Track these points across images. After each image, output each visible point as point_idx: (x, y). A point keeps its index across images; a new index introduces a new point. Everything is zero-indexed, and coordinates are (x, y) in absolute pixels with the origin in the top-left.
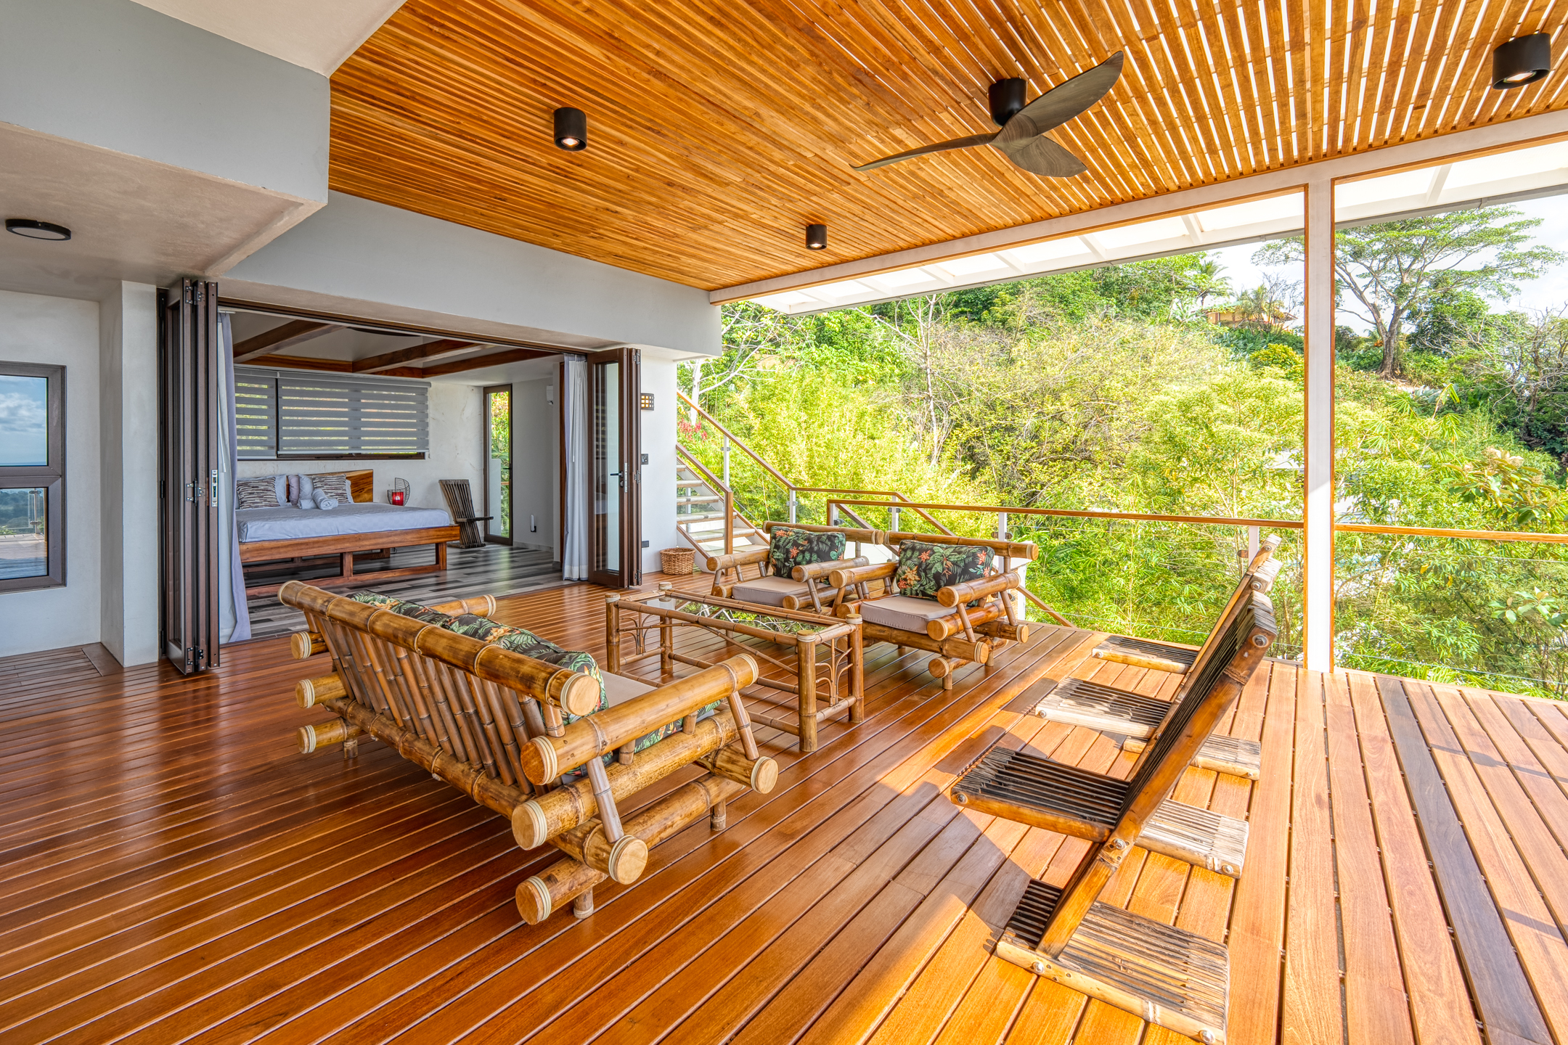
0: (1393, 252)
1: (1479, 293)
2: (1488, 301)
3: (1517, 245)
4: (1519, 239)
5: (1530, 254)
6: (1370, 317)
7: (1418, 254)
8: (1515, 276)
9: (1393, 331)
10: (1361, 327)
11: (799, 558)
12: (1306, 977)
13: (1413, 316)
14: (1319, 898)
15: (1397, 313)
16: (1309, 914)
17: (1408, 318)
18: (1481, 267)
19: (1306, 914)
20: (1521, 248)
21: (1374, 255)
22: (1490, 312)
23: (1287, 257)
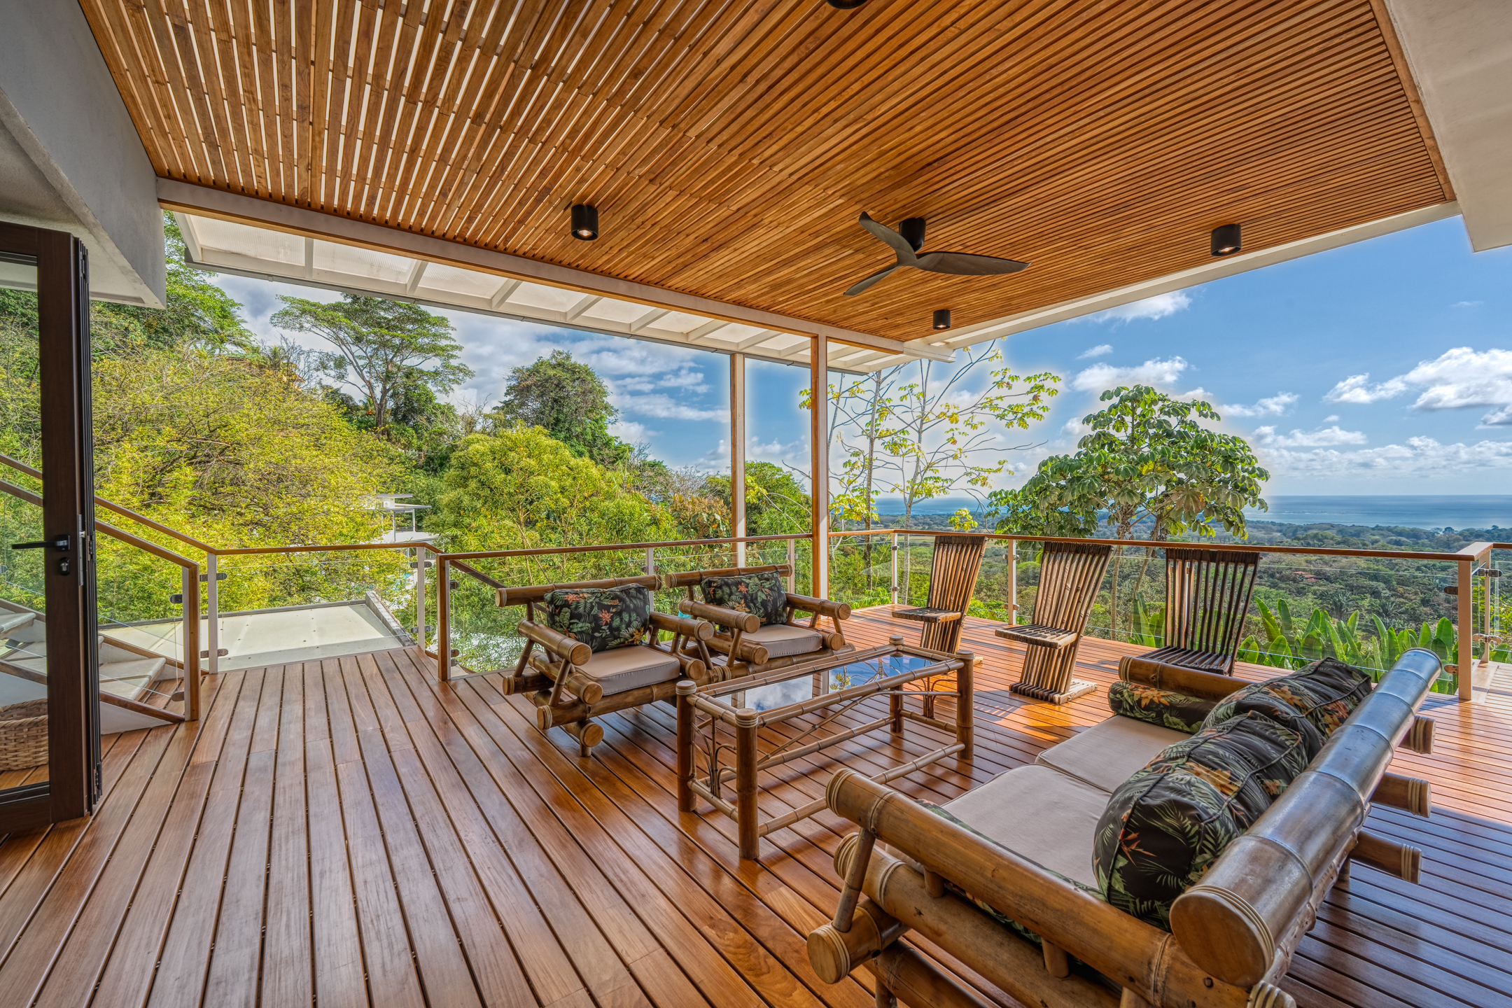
0: (384, 345)
1: (430, 386)
2: (437, 394)
3: (451, 361)
4: (452, 356)
5: (458, 368)
6: (368, 392)
7: (398, 350)
8: (450, 380)
9: (381, 406)
10: (359, 397)
11: (616, 622)
13: (394, 395)
15: (384, 392)
17: (391, 397)
18: (433, 370)
20: (454, 362)
21: (369, 342)
22: (436, 402)
23: (302, 326)
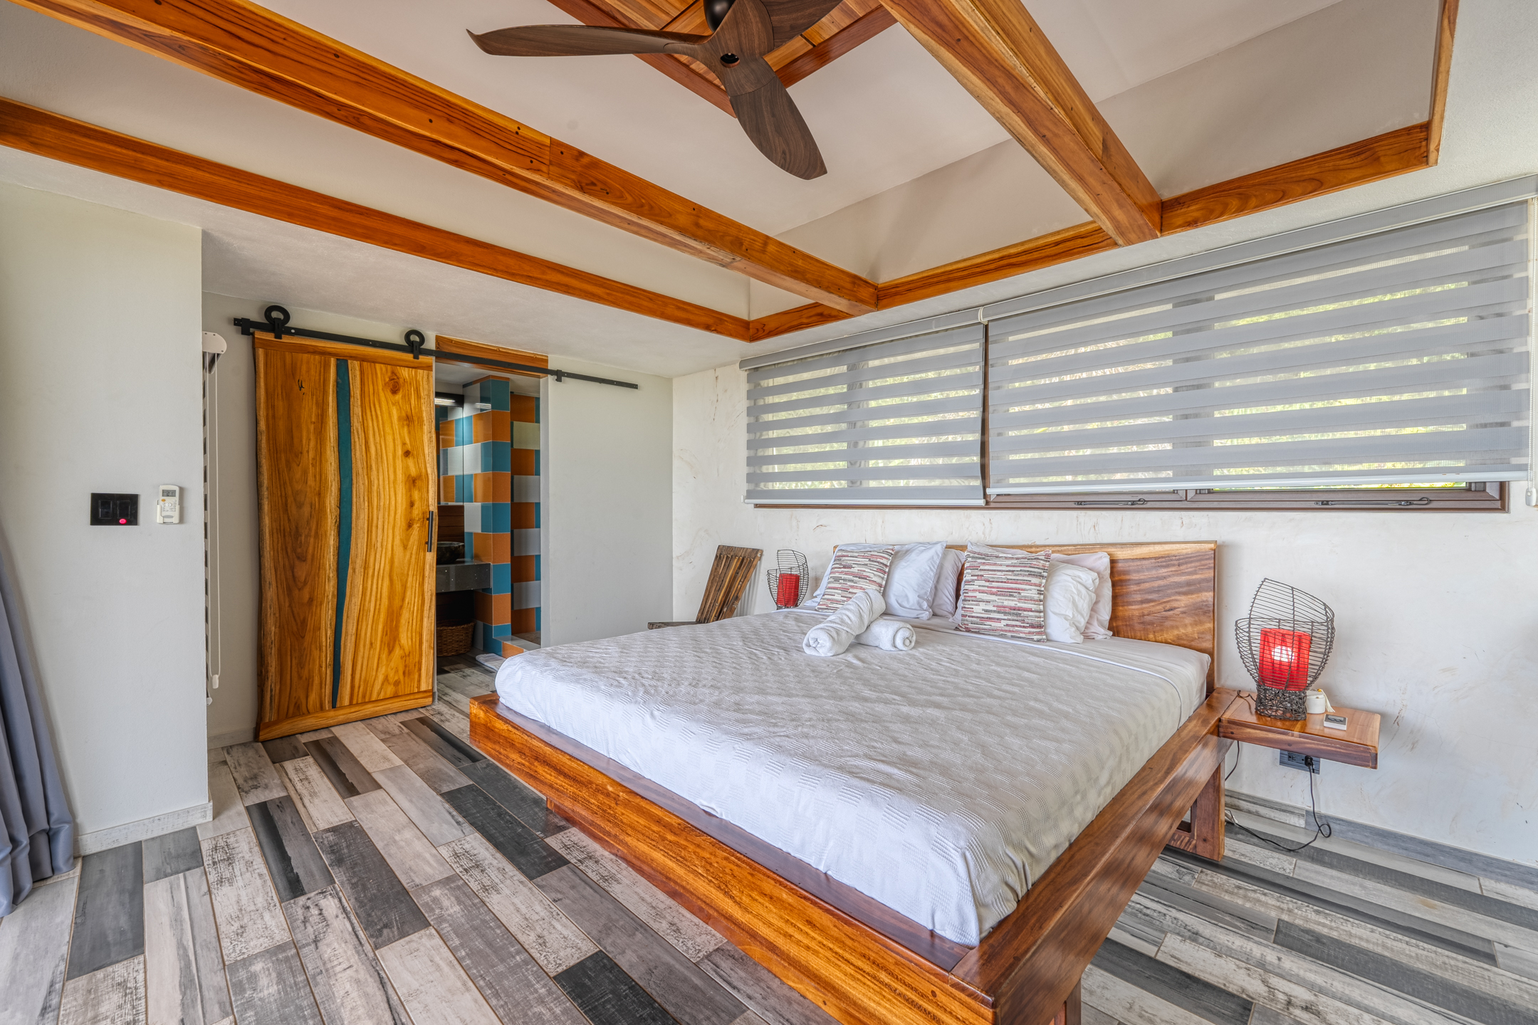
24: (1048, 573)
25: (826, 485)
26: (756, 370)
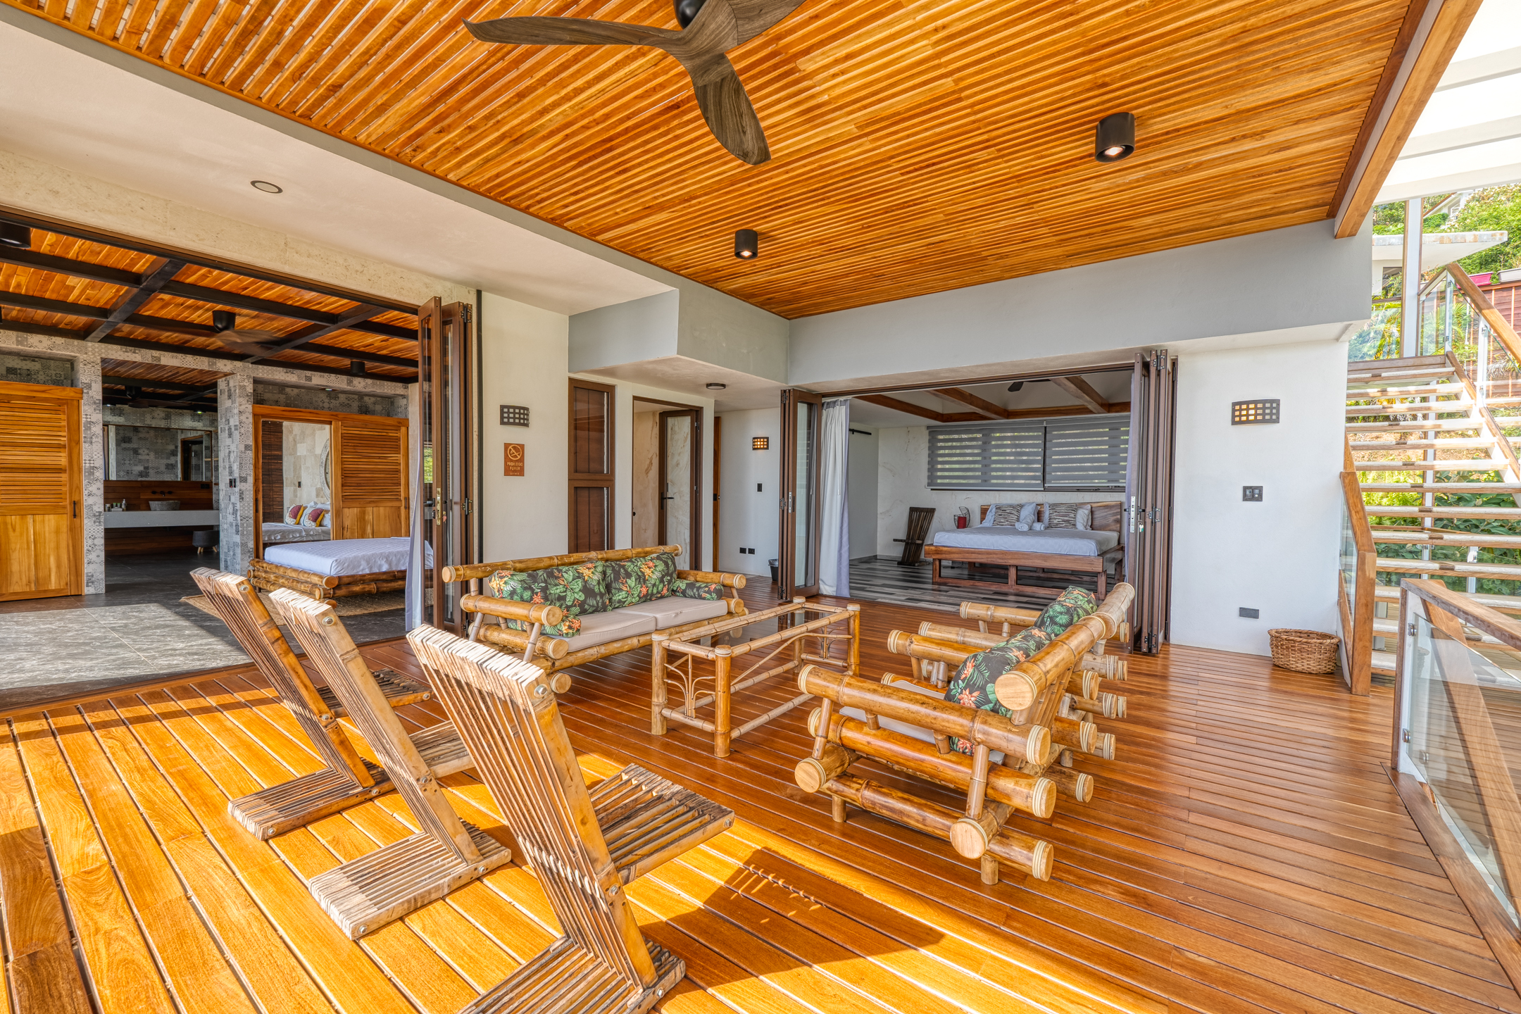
12: (210, 870)
14: (237, 934)
16: (235, 911)
19: (238, 909)
24: (1075, 510)
25: (972, 481)
26: (933, 432)
